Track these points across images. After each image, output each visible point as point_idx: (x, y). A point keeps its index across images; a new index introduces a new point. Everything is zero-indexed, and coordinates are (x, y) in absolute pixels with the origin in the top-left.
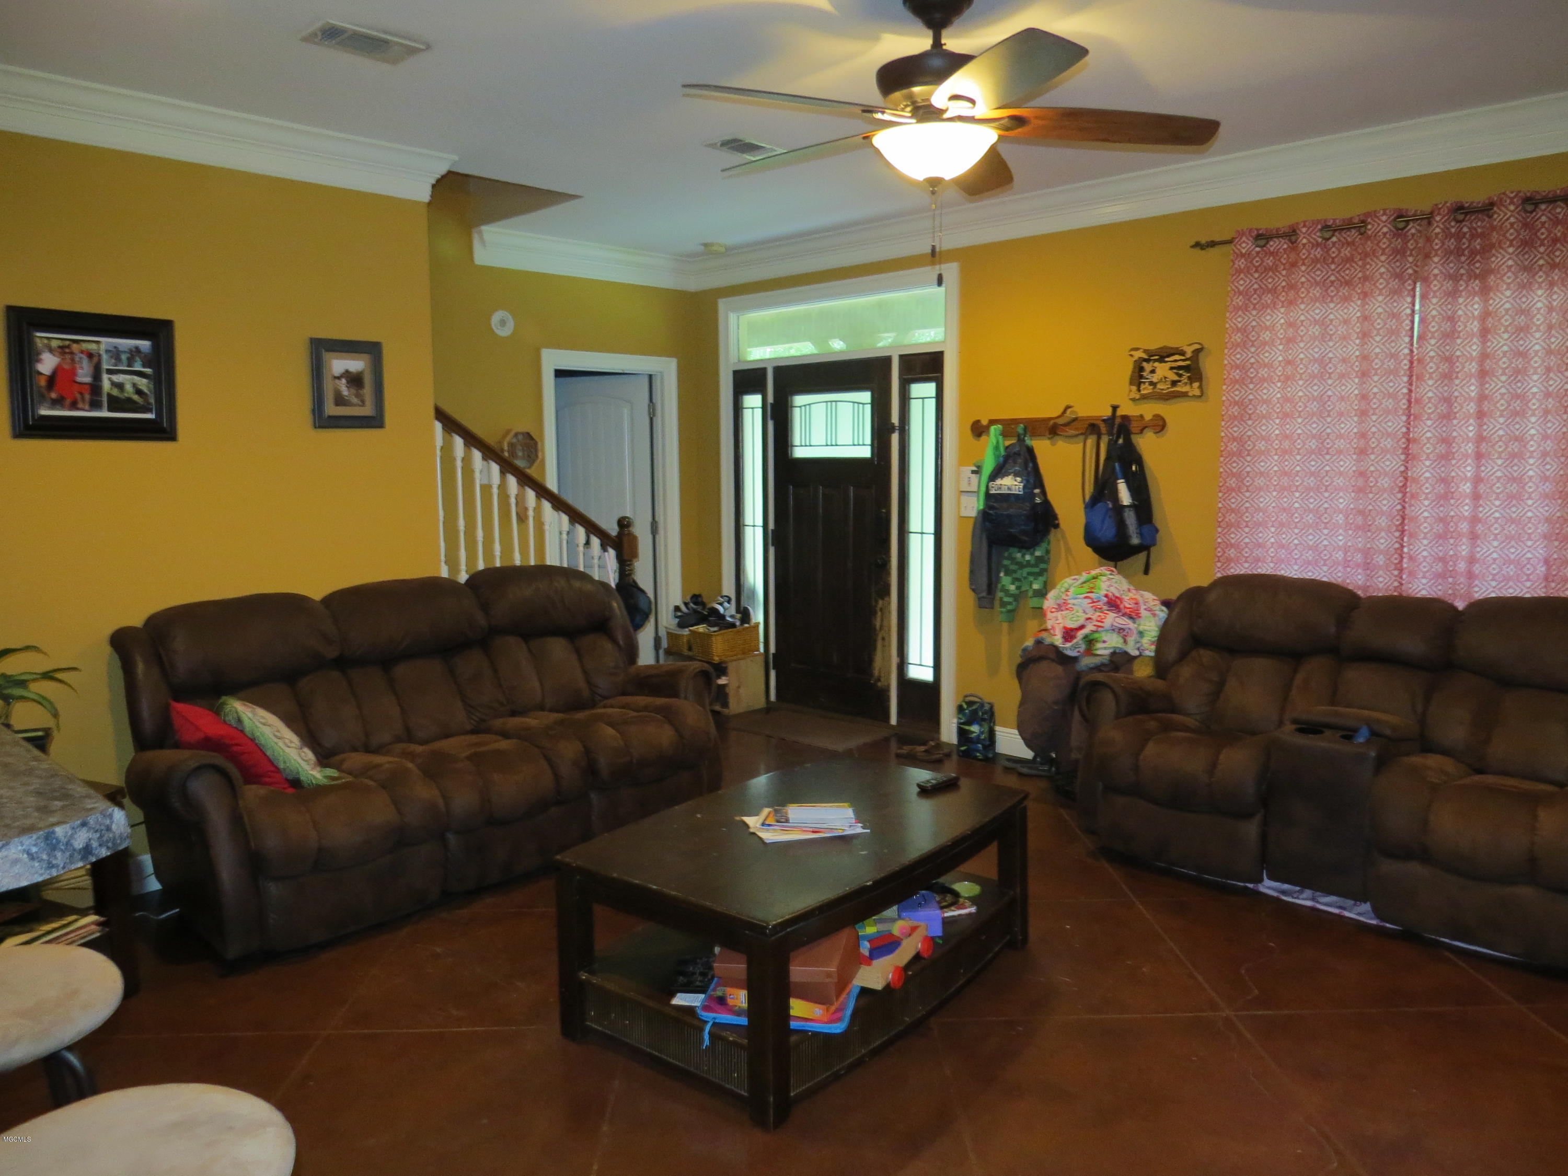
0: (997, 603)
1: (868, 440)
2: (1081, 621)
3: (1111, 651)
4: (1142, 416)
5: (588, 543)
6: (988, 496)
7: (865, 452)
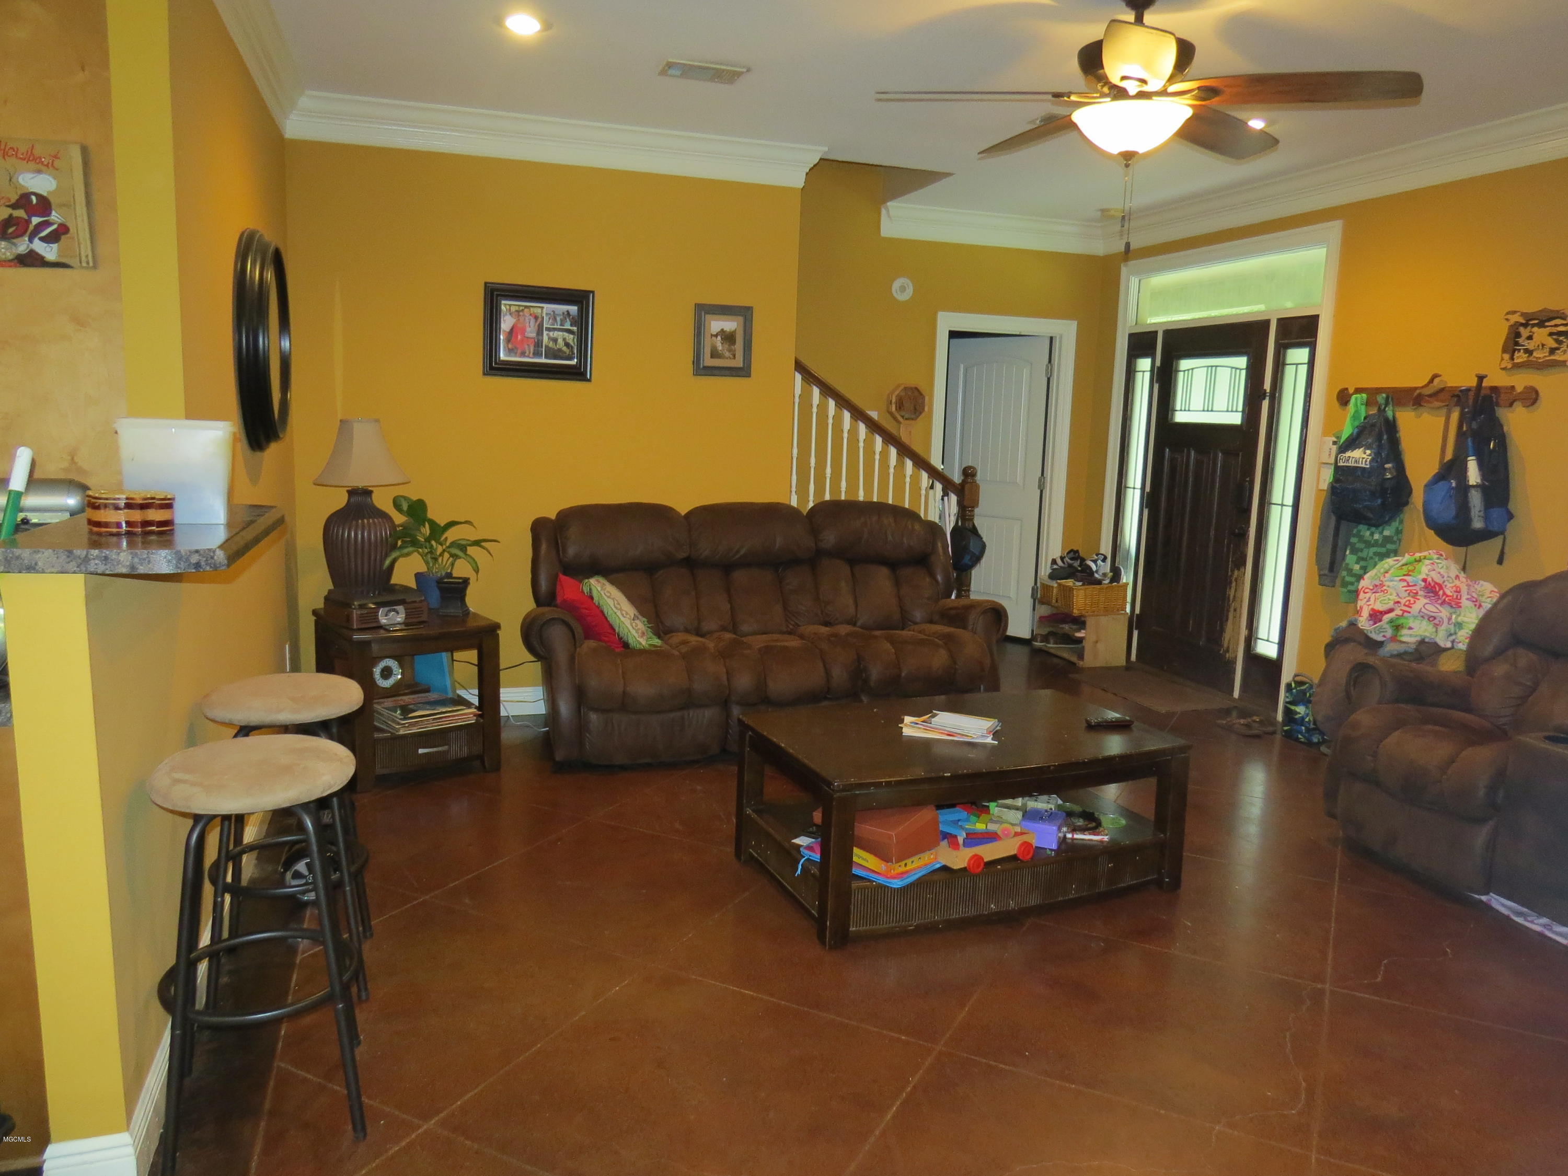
0: (1338, 582)
1: (1240, 408)
2: (1390, 605)
3: (1419, 639)
4: (1513, 387)
5: (932, 487)
6: (1337, 469)
7: (1236, 419)
